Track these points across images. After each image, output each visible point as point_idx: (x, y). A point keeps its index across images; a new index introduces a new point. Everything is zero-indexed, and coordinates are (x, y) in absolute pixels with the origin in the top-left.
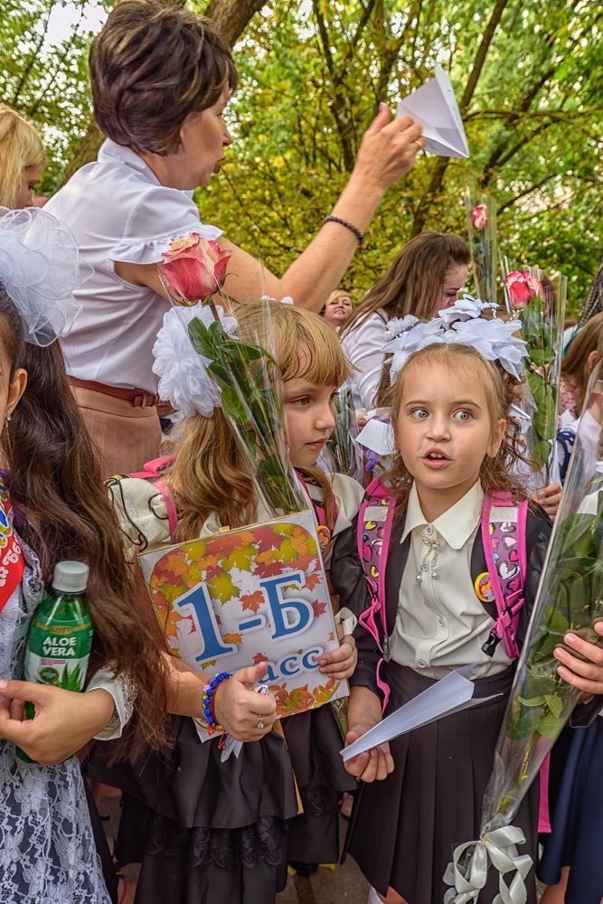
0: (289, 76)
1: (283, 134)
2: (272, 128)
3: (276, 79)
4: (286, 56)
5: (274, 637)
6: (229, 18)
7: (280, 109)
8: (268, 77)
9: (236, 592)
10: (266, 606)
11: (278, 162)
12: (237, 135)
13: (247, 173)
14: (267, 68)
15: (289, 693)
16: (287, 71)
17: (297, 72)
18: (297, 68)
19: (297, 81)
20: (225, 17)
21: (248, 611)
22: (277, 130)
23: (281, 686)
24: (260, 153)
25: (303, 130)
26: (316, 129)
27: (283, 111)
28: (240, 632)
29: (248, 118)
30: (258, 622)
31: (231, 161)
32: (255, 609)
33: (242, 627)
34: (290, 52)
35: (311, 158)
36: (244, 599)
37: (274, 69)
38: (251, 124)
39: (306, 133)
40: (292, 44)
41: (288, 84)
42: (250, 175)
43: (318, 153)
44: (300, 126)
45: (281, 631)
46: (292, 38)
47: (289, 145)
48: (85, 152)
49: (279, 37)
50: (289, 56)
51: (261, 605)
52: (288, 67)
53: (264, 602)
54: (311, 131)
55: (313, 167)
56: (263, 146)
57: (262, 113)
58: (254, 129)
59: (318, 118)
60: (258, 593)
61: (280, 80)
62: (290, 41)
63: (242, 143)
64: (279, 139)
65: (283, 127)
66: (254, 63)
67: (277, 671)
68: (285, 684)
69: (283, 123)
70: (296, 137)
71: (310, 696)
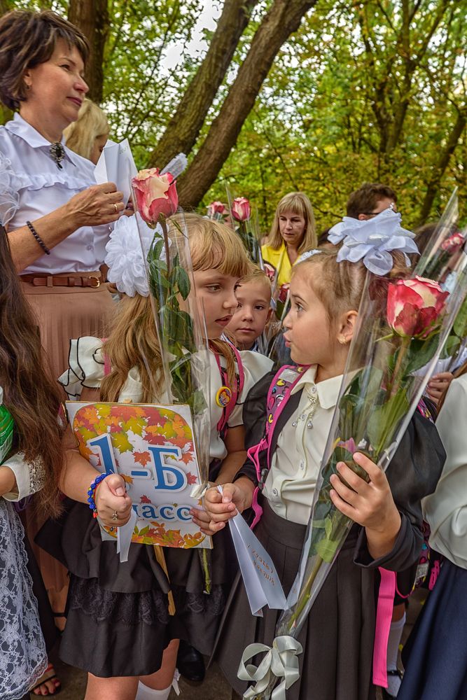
0: (340, 84)
1: (335, 129)
2: (327, 124)
3: (330, 86)
4: (338, 69)
5: (156, 488)
6: (271, 38)
7: (332, 108)
8: (324, 85)
9: (131, 448)
10: (151, 464)
11: (330, 149)
12: (301, 131)
13: (305, 158)
14: (323, 78)
15: (166, 531)
16: (339, 80)
17: (347, 80)
18: (346, 77)
19: (346, 87)
20: (268, 38)
21: (138, 464)
22: (329, 125)
23: (160, 524)
24: (315, 143)
25: (352, 124)
26: (362, 124)
27: (334, 110)
28: (132, 477)
29: (308, 117)
30: (145, 474)
31: (293, 149)
32: (144, 464)
33: (134, 473)
34: (342, 66)
35: (357, 146)
36: (136, 454)
37: (328, 80)
38: (310, 122)
39: (354, 126)
40: (345, 60)
41: (339, 89)
42: (308, 160)
43: (362, 142)
44: (349, 121)
45: (161, 485)
46: (344, 55)
47: (340, 137)
48: (166, 140)
49: (334, 56)
50: (340, 69)
51: (148, 462)
52: (339, 77)
53: (150, 461)
54: (357, 125)
55: (359, 153)
56: (318, 137)
57: (318, 112)
58: (312, 125)
59: (363, 115)
60: (146, 454)
61: (333, 87)
62: (344, 58)
63: (304, 136)
64: (331, 133)
65: (334, 123)
66: (315, 76)
67: (157, 513)
68: (163, 525)
69: (334, 120)
70: (346, 131)
71: (181, 539)
